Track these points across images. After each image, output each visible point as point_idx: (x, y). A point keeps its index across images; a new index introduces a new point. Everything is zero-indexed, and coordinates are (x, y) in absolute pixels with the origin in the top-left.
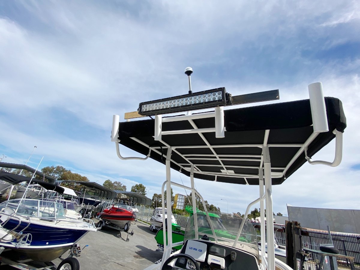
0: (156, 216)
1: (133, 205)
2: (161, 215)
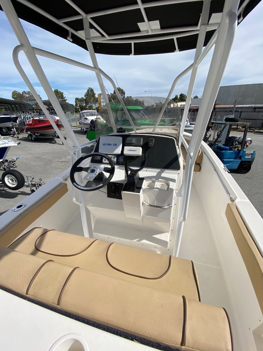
0: (83, 119)
2: (88, 117)
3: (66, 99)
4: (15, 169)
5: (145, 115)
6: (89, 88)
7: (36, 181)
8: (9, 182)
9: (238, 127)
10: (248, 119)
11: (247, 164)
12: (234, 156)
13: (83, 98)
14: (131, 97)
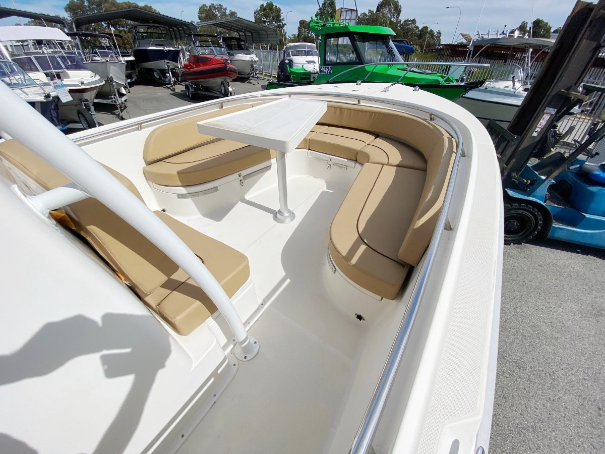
3: (284, 22)
13: (312, 20)
14: (414, 21)
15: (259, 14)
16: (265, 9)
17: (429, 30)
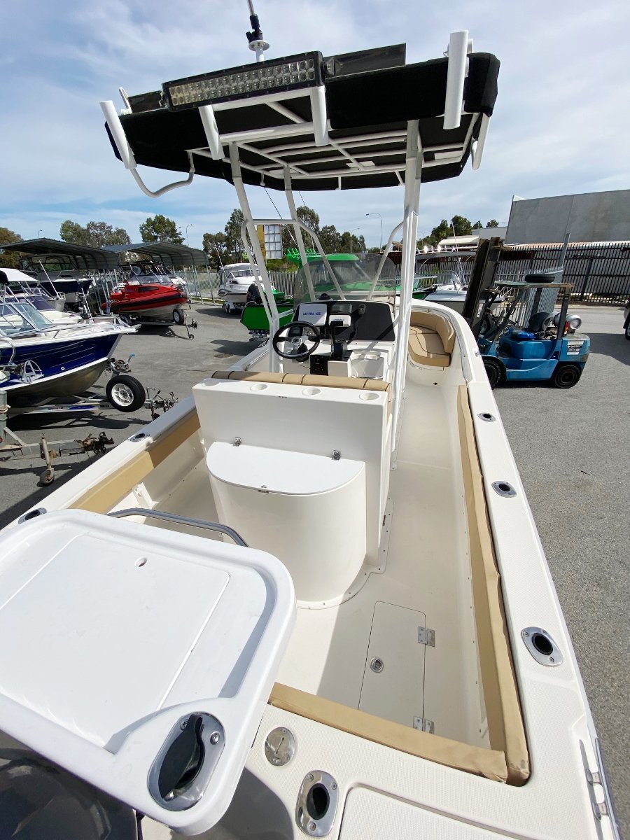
0: (227, 284)
1: (168, 273)
2: (238, 279)
3: (181, 237)
4: (129, 374)
5: (364, 273)
6: (235, 210)
7: (165, 396)
8: (118, 397)
9: (585, 294)
10: (607, 276)
11: (571, 368)
12: (543, 351)
13: (220, 234)
14: (333, 228)
15: (146, 229)
16: (153, 223)
17: (351, 236)
